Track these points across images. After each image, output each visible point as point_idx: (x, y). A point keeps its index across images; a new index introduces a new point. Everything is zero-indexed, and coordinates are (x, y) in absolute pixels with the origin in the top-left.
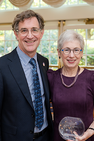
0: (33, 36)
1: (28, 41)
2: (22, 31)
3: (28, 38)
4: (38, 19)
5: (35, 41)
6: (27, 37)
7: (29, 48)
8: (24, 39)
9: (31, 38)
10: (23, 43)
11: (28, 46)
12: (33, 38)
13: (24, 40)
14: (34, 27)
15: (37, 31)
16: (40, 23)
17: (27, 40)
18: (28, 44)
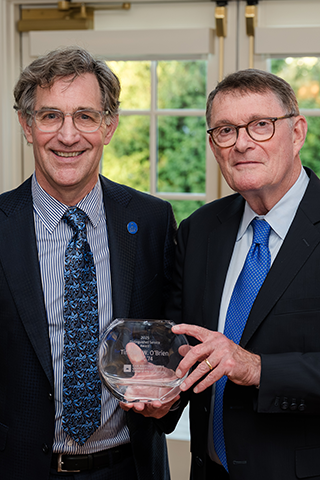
0: (78, 136)
1: (60, 151)
2: (44, 117)
3: (61, 142)
4: (100, 80)
5: (83, 152)
6: (60, 136)
7: (64, 174)
8: (48, 142)
9: (72, 142)
10: (46, 155)
11: (60, 165)
12: (77, 143)
13: (48, 146)
14: (84, 106)
15: (93, 120)
16: (106, 95)
17: (57, 147)
18: (60, 160)
